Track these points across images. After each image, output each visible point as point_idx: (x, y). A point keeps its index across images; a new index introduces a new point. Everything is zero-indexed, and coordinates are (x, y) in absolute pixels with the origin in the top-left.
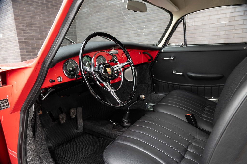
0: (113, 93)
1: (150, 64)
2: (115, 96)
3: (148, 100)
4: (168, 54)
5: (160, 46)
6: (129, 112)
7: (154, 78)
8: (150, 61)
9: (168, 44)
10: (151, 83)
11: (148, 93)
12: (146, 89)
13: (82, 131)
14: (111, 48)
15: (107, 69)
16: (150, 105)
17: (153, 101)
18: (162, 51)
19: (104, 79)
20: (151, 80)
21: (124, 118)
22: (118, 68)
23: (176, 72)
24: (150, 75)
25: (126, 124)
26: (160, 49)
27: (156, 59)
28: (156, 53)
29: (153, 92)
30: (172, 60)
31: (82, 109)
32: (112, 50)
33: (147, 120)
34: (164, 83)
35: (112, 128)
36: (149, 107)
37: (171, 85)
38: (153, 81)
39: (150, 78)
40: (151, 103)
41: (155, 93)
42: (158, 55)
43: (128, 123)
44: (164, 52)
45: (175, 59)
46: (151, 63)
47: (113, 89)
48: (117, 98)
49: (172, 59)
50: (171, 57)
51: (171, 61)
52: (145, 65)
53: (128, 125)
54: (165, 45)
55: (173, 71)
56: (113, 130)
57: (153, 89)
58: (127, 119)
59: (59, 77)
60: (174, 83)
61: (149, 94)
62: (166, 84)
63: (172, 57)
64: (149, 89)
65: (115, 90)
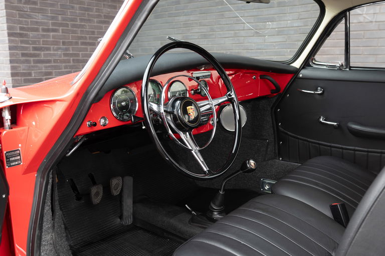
0: (195, 153)
1: (275, 100)
2: (199, 159)
3: (265, 173)
4: (313, 82)
5: (297, 64)
6: (223, 192)
7: (281, 128)
8: (275, 94)
9: (313, 61)
10: (275, 138)
11: (266, 159)
12: (263, 151)
13: (130, 224)
14: (198, 68)
15: (188, 108)
16: (269, 184)
17: (275, 176)
18: (301, 76)
19: (182, 126)
20: (274, 132)
21: (214, 204)
23: (325, 120)
24: (273, 123)
25: (216, 215)
26: (297, 71)
27: (287, 91)
28: (289, 78)
29: (277, 158)
30: (319, 94)
31: (132, 180)
32: (199, 70)
33: (255, 209)
34: (300, 141)
35: (189, 222)
36: (267, 187)
37: (314, 144)
38: (279, 136)
39: (272, 129)
40: (271, 179)
41: (281, 159)
42: (291, 84)
43: (220, 213)
44: (303, 78)
45: (325, 93)
46: (276, 98)
47: (197, 146)
48: (202, 162)
49: (320, 92)
50: (316, 90)
51: (318, 97)
52: (264, 101)
53: (220, 217)
54: (306, 64)
55: (320, 118)
56: (190, 224)
57: (277, 151)
58: (219, 206)
59: (103, 117)
60: (320, 142)
61: (268, 160)
62: (306, 142)
63: (319, 88)
64: (269, 149)
65: (200, 147)
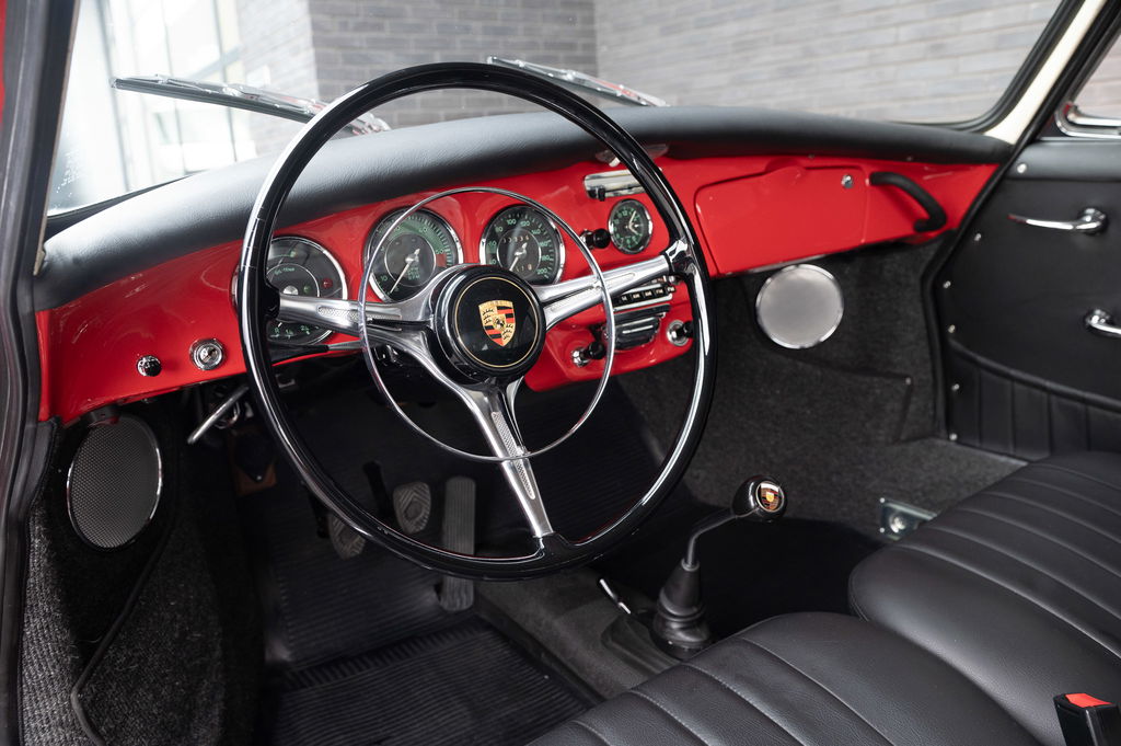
0: (513, 468)
1: (932, 253)
2: (526, 492)
3: (895, 481)
4: (1065, 190)
5: (1009, 131)
7: (954, 343)
8: (933, 234)
9: (1071, 117)
10: (934, 372)
11: (903, 437)
12: (893, 411)
13: (465, 607)
14: (600, 157)
15: (483, 307)
16: (905, 517)
17: (924, 494)
18: (1021, 169)
20: (932, 353)
22: (591, 297)
23: (1110, 323)
24: (928, 327)
26: (1007, 154)
27: (974, 221)
28: (980, 176)
29: (943, 432)
30: (1088, 232)
31: (474, 486)
34: (1018, 387)
36: (897, 526)
37: (1065, 401)
38: (949, 365)
39: (924, 343)
40: (911, 500)
41: (954, 437)
42: (993, 193)
44: (1036, 179)
45: (1112, 229)
46: (936, 246)
47: (518, 444)
48: (533, 503)
49: (1094, 225)
50: (1078, 216)
51: (1083, 242)
52: (898, 257)
53: (688, 639)
54: (1043, 126)
55: (1091, 314)
57: (941, 412)
60: (1088, 395)
61: (910, 440)
62: (1037, 392)
63: (1090, 211)
64: (912, 408)
65: (530, 448)
